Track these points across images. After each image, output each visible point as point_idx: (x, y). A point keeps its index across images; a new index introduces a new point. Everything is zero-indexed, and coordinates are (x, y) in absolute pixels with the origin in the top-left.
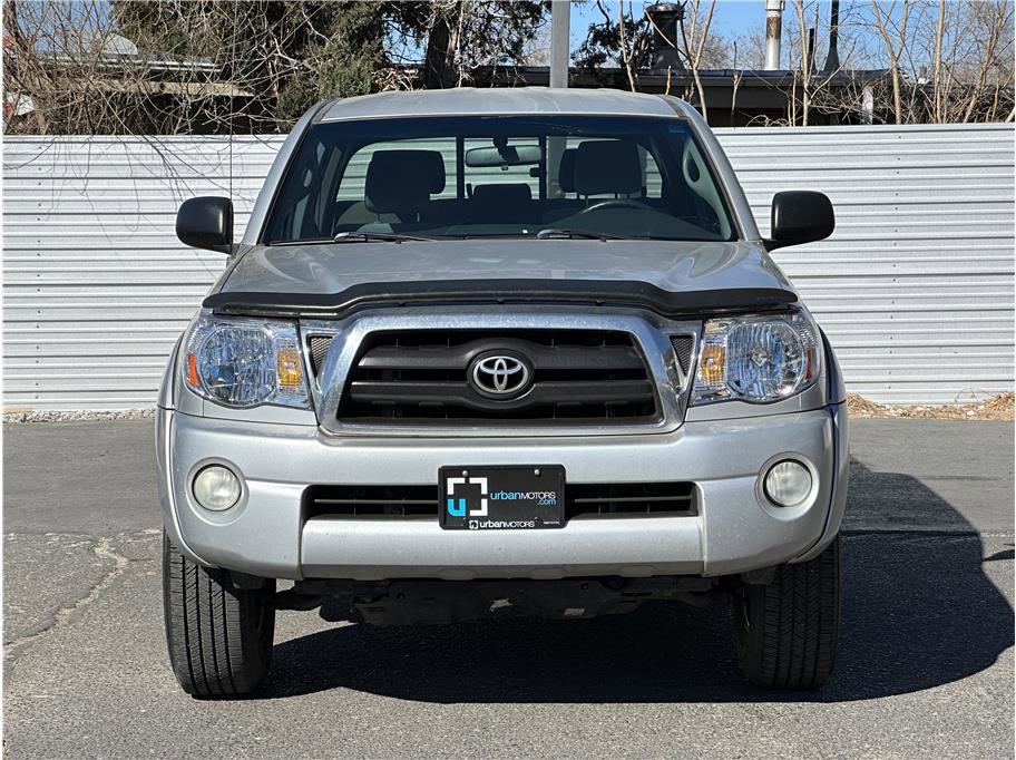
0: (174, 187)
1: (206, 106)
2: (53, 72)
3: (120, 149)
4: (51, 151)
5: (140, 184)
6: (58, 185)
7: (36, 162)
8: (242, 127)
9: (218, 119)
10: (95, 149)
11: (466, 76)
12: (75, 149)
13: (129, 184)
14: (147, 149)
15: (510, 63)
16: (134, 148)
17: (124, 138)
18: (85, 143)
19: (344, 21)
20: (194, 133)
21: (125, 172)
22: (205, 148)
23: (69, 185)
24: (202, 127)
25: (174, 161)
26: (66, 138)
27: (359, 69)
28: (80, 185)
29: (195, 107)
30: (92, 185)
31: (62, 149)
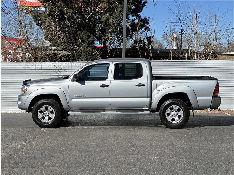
0: (57, 71)
1: (62, 57)
2: (35, 49)
3: (47, 64)
4: (35, 65)
5: (51, 71)
6: (36, 71)
7: (32, 67)
8: (68, 60)
9: (64, 59)
10: (43, 64)
11: (109, 50)
12: (39, 64)
13: (49, 71)
14: (52, 64)
15: (119, 47)
16: (50, 64)
17: (48, 62)
18: (41, 63)
19: (87, 41)
20: (60, 61)
21: (48, 68)
22: (62, 64)
23: (38, 71)
24: (61, 60)
25: (57, 66)
26: (38, 62)
27: (89, 50)
28: (40, 71)
29: (60, 57)
30: (42, 71)
31: (37, 64)
